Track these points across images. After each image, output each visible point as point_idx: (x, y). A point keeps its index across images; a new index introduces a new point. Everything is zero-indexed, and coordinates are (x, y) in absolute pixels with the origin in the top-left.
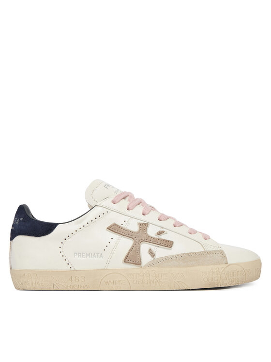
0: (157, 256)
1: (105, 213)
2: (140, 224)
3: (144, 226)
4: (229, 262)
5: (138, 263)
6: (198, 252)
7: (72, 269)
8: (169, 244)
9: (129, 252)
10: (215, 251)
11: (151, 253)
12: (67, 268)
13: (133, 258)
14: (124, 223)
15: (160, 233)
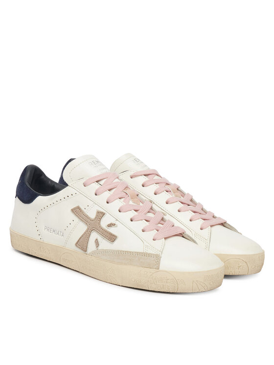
0: (100, 248)
1: (74, 195)
2: (98, 212)
3: (100, 215)
4: (161, 268)
5: (85, 250)
6: (135, 252)
7: (41, 240)
8: (112, 238)
9: (81, 238)
10: (152, 254)
11: (97, 243)
12: (38, 238)
13: (82, 244)
14: (87, 208)
15: (110, 225)
